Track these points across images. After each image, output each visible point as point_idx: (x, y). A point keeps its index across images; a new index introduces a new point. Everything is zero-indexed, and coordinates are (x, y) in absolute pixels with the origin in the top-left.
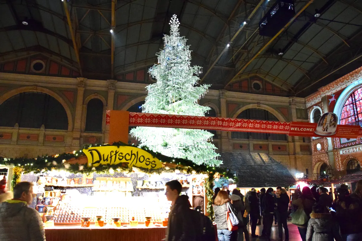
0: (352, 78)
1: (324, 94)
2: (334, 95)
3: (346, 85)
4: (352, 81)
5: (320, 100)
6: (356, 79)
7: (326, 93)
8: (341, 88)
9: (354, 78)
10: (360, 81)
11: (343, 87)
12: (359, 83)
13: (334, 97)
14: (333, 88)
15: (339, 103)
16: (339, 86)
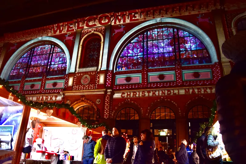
0: (38, 34)
1: (8, 40)
2: (17, 45)
3: (31, 38)
4: (37, 36)
5: (2, 46)
6: (41, 36)
7: (11, 40)
8: (26, 39)
9: (40, 34)
10: (43, 38)
11: (28, 39)
12: (42, 39)
13: (15, 46)
14: (19, 38)
15: (18, 53)
16: (25, 37)
